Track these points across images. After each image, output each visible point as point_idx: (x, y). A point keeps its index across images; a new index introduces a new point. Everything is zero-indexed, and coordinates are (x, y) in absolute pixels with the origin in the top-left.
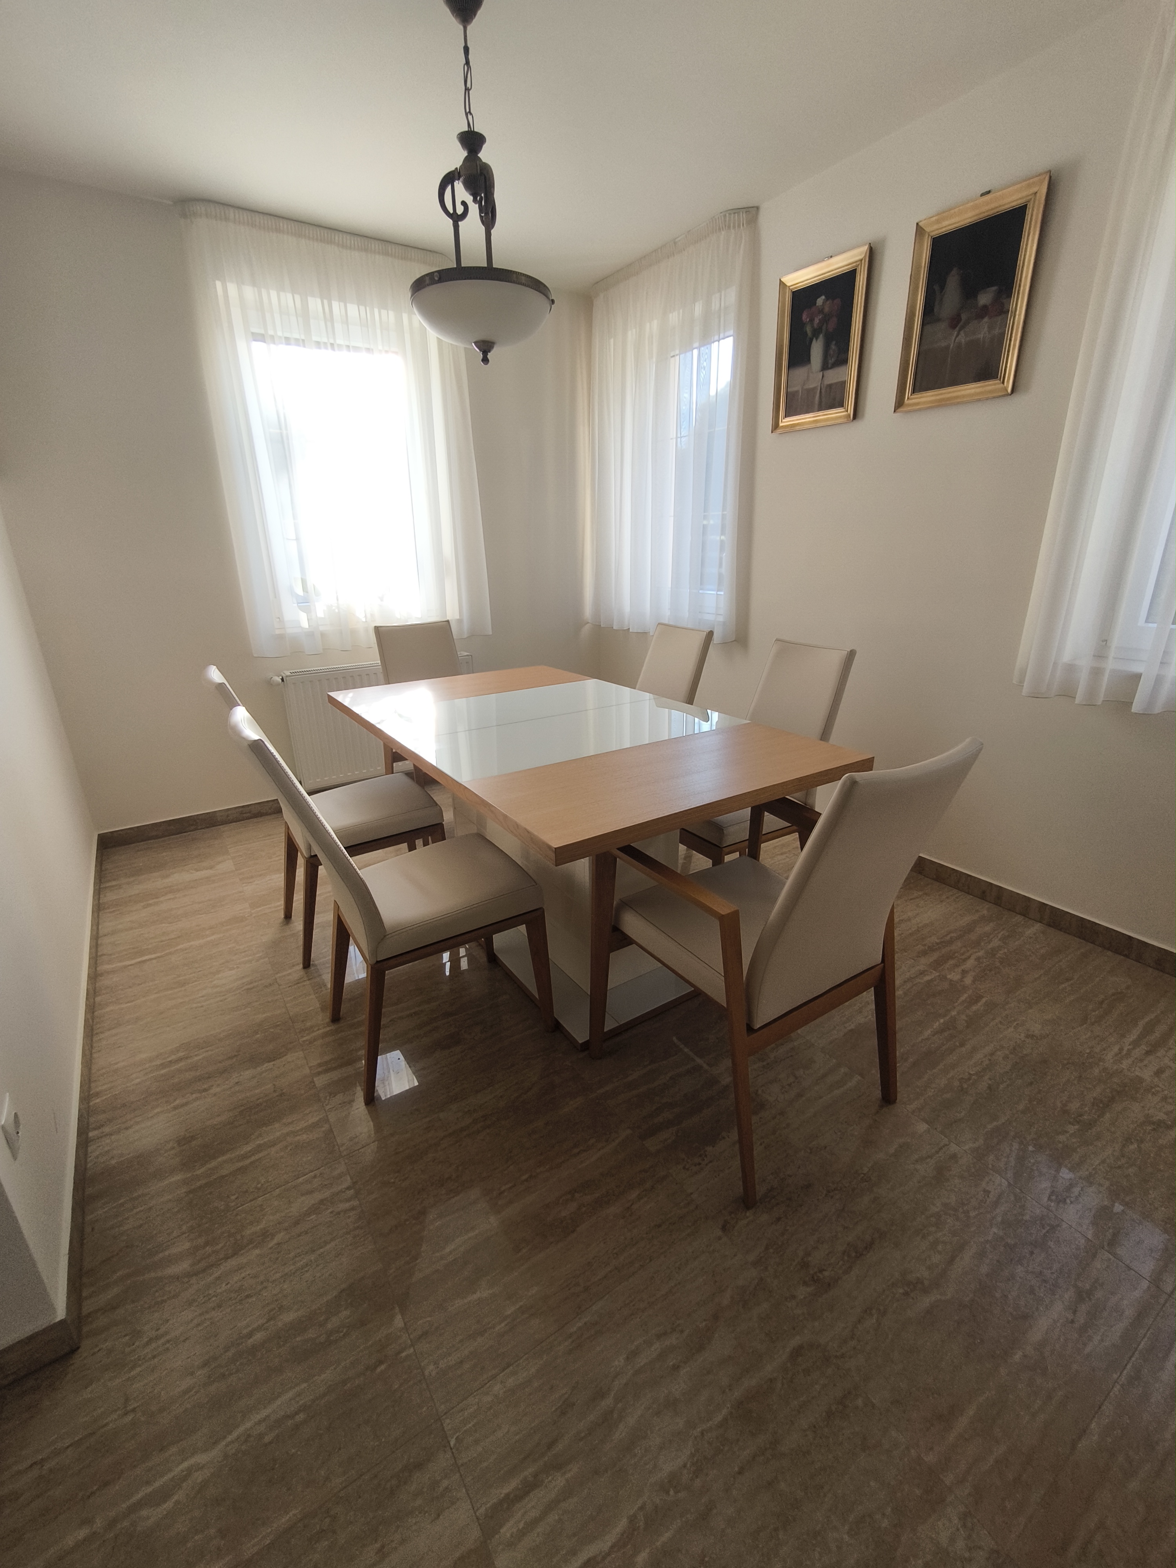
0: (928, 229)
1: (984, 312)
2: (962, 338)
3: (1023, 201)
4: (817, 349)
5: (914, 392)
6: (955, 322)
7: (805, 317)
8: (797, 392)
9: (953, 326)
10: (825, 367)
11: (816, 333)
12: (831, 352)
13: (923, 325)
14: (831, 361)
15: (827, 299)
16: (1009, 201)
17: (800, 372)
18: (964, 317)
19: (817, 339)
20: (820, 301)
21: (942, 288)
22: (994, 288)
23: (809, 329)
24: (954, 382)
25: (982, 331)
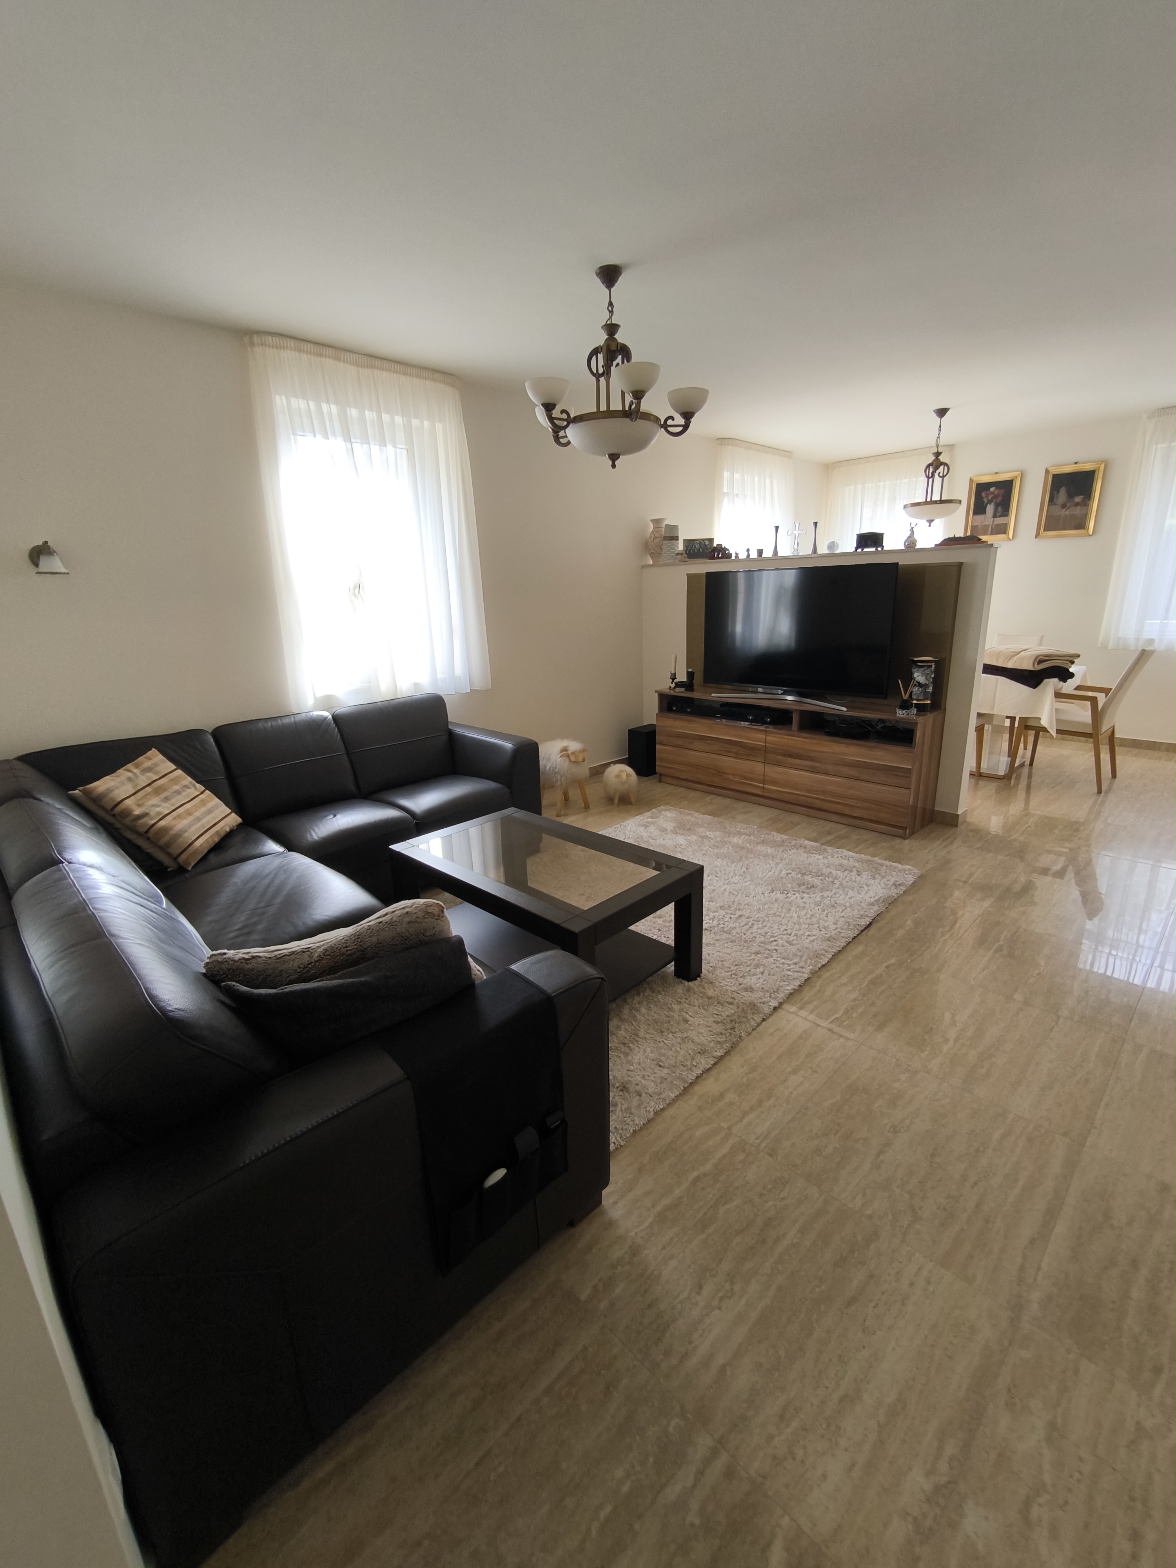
0: (1051, 471)
1: (1077, 504)
2: (1067, 512)
3: (1095, 468)
4: (990, 509)
5: (1044, 531)
6: (1064, 506)
7: (983, 494)
8: (978, 525)
9: (1063, 508)
10: (995, 516)
11: (990, 502)
12: (998, 510)
13: (1048, 505)
14: (998, 514)
15: (996, 489)
16: (1088, 467)
17: (980, 518)
18: (1068, 505)
19: (990, 504)
20: (992, 489)
21: (1058, 492)
22: (1082, 496)
23: (985, 500)
24: (1064, 529)
25: (1078, 511)
